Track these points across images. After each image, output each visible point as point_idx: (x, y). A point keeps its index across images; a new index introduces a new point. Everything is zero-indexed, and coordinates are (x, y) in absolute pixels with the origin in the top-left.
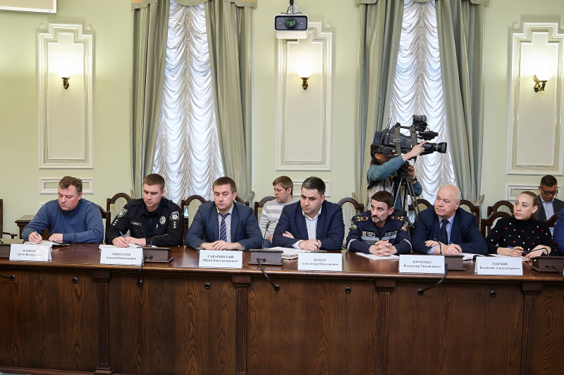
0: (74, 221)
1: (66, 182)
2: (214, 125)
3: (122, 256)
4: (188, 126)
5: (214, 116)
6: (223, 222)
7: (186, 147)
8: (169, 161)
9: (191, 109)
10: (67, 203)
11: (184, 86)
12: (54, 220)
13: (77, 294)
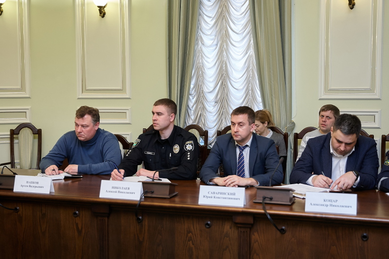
0: (91, 152)
1: (82, 112)
2: (252, 52)
3: (121, 190)
4: (225, 53)
5: (252, 41)
6: (241, 155)
7: (222, 75)
8: (206, 90)
9: (227, 35)
10: (83, 133)
11: (220, 10)
12: (72, 150)
13: (78, 228)
